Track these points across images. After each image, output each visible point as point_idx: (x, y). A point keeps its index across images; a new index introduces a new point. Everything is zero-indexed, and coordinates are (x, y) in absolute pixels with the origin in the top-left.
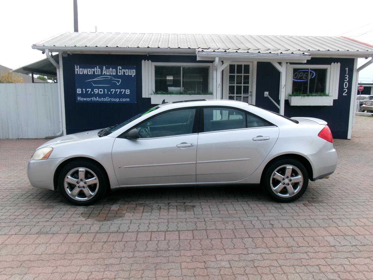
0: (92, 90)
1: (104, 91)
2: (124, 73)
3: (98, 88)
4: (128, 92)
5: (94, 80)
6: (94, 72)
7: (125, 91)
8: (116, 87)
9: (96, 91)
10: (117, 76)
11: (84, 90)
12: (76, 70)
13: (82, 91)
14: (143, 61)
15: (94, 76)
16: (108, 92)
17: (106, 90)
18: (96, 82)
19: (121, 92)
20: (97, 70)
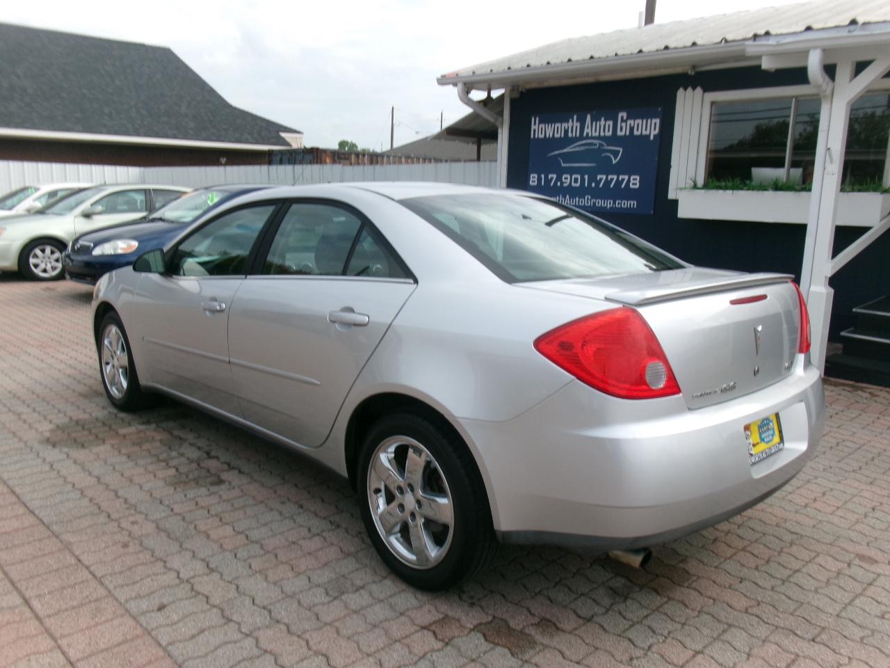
0: (559, 178)
1: (583, 180)
2: (632, 129)
3: (571, 171)
4: (635, 182)
5: (565, 150)
6: (566, 132)
7: (629, 181)
8: (608, 169)
9: (567, 180)
10: (614, 139)
11: (543, 176)
12: (533, 127)
13: (539, 179)
14: (680, 93)
15: (566, 141)
16: (590, 183)
17: (586, 177)
18: (568, 157)
19: (619, 183)
20: (573, 126)
